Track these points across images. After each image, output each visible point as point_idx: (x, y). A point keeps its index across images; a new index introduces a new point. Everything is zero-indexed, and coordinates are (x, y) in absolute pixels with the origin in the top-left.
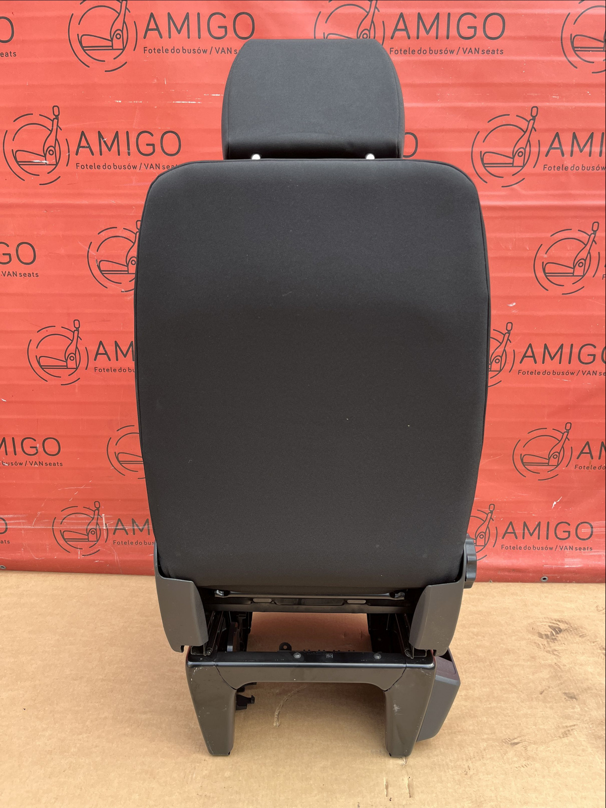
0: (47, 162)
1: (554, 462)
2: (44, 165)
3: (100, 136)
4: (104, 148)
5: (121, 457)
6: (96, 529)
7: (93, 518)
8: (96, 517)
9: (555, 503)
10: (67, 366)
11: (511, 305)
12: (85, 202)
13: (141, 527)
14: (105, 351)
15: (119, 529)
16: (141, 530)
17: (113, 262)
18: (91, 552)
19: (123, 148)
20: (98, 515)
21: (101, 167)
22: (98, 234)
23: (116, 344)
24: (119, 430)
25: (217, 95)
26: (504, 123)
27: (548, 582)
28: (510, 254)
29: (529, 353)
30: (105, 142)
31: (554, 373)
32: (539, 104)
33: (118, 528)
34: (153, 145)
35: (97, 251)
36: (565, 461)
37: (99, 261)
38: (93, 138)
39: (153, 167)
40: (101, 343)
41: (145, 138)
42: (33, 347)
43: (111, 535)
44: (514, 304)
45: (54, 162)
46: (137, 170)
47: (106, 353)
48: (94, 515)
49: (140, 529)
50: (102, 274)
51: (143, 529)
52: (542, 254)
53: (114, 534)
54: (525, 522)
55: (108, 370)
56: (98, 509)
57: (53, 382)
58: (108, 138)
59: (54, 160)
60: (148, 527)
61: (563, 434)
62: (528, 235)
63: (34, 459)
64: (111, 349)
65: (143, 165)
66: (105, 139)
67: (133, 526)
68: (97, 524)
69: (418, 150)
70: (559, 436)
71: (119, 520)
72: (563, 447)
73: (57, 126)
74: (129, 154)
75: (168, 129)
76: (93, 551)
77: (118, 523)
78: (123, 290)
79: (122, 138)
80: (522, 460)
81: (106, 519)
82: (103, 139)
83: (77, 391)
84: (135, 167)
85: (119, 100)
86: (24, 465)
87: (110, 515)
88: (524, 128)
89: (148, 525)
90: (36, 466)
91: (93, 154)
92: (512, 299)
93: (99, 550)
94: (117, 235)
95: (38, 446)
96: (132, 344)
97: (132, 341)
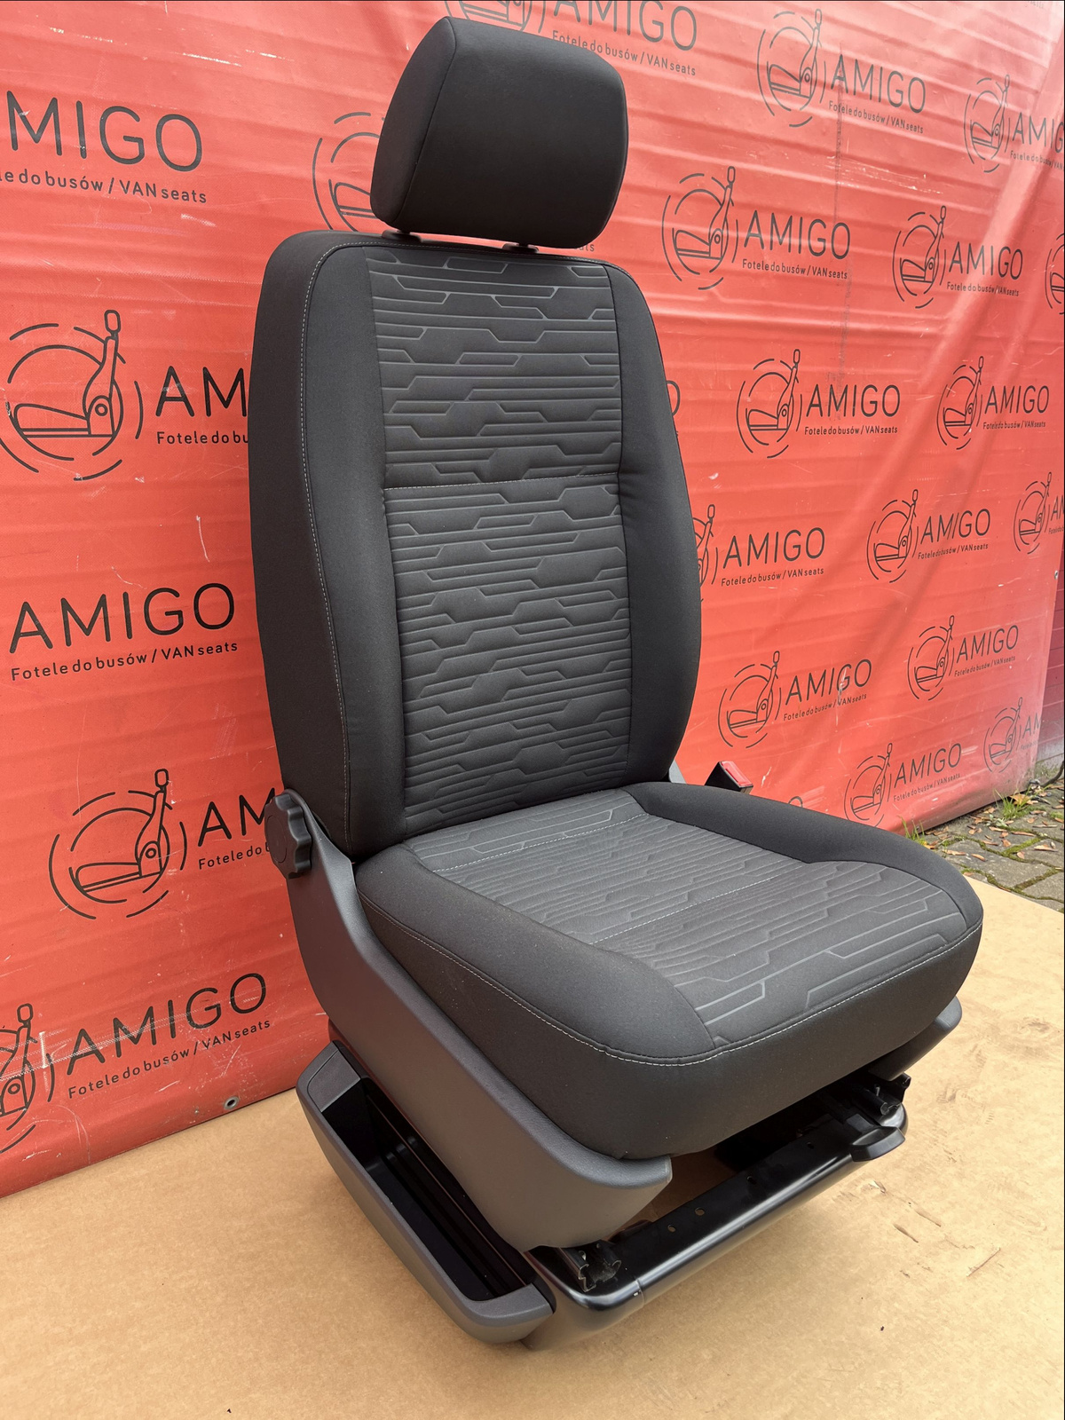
3: (14, 103)
4: (23, 134)
5: (84, 879)
6: (22, 1078)
7: (14, 1052)
8: (22, 1044)
9: (764, 778)
11: (713, 478)
13: (134, 1034)
14: (39, 626)
15: (81, 1056)
16: (135, 1040)
17: (51, 409)
18: (13, 1140)
19: (70, 140)
20: (29, 1038)
21: (16, 178)
22: (11, 338)
23: (66, 606)
24: (78, 811)
25: (270, 55)
26: (698, 187)
28: (710, 396)
30: (24, 118)
32: (737, 165)
33: (78, 1053)
34: (140, 141)
35: (9, 381)
37: (13, 406)
39: (140, 190)
40: (26, 607)
41: (118, 122)
43: (61, 1077)
44: (717, 475)
46: (104, 193)
47: (40, 631)
48: (18, 1041)
49: (132, 1038)
50: (25, 437)
51: (139, 1035)
52: (745, 397)
53: (69, 1073)
55: (46, 671)
56: (27, 1024)
58: (33, 110)
60: (153, 1026)
62: (728, 367)
64: (51, 620)
65: (117, 185)
66: (26, 113)
67: (117, 1036)
68: (26, 1062)
71: (83, 1033)
74: (84, 153)
75: (175, 109)
76: (19, 1135)
77: (78, 1043)
78: (78, 476)
79: (67, 114)
81: (48, 1041)
82: (20, 111)
84: (98, 186)
85: (57, 28)
87: (58, 1028)
88: (721, 197)
89: (152, 1021)
92: (713, 467)
93: (34, 1126)
94: (59, 343)
96: (102, 602)
97: (104, 596)
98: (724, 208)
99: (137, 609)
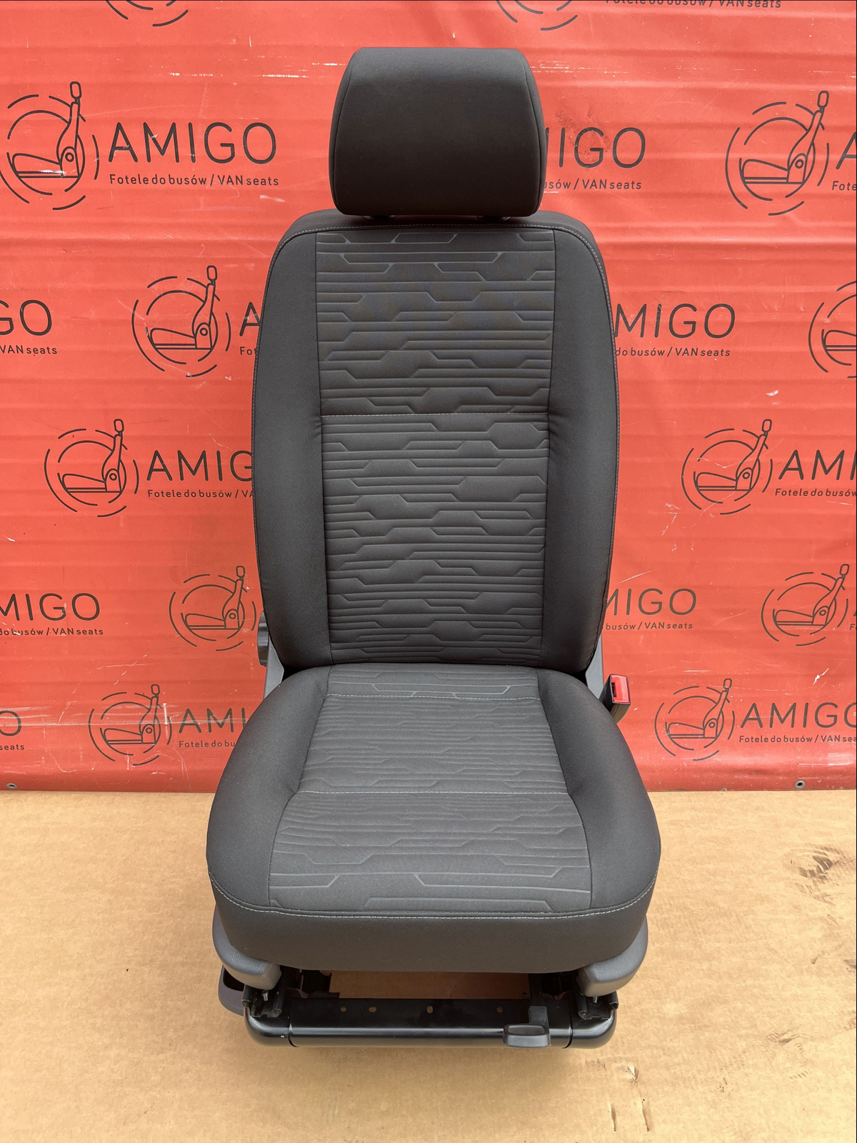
0: (63, 172)
1: (820, 619)
2: (59, 177)
3: (147, 131)
4: (154, 150)
5: (191, 620)
6: (153, 726)
7: (149, 710)
8: (154, 707)
9: (818, 677)
10: (106, 488)
11: (771, 394)
12: (125, 237)
13: (220, 721)
14: (164, 466)
15: (187, 724)
16: (221, 725)
17: (172, 331)
18: (146, 760)
19: (184, 151)
20: (157, 704)
21: (150, 181)
22: (148, 287)
23: (180, 456)
24: (186, 581)
25: (332, 64)
26: (777, 115)
27: (804, 789)
28: (775, 318)
29: (794, 464)
30: (154, 140)
31: (828, 493)
32: (829, 88)
33: (186, 722)
34: (232, 145)
35: (147, 314)
36: (837, 619)
37: (150, 329)
38: (136, 135)
39: (232, 181)
40: (157, 454)
41: (218, 134)
42: (52, 460)
43: (175, 733)
44: (776, 392)
45: (74, 172)
46: (207, 186)
47: (165, 469)
48: (151, 704)
49: (218, 724)
50: (156, 349)
51: (223, 723)
52: (821, 316)
53: (180, 732)
54: (773, 704)
55: (168, 494)
56: (156, 696)
57: (84, 512)
58: (160, 134)
59: (75, 170)
60: (231, 721)
61: (837, 580)
62: (803, 289)
63: (60, 624)
64: (172, 464)
65: (216, 179)
66: (155, 136)
67: (209, 720)
68: (155, 717)
69: (645, 156)
70: (830, 583)
71: (188, 711)
72: (834, 599)
73: (79, 114)
74: (193, 159)
75: (256, 119)
76: (149, 758)
77: (186, 716)
78: (189, 374)
79: (182, 133)
80: (775, 618)
81: (169, 710)
82: (152, 135)
83: (122, 525)
84: (203, 181)
85: (175, 73)
86: (45, 633)
87: (174, 704)
88: (807, 125)
89: (231, 717)
90: (63, 635)
91: (136, 159)
92: (772, 385)
93: (158, 756)
94: (178, 289)
95: (65, 606)
96: (203, 456)
97: (204, 452)
98: (811, 134)
99: (225, 463)
